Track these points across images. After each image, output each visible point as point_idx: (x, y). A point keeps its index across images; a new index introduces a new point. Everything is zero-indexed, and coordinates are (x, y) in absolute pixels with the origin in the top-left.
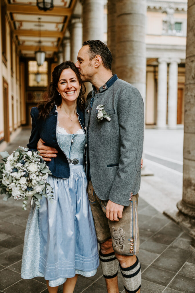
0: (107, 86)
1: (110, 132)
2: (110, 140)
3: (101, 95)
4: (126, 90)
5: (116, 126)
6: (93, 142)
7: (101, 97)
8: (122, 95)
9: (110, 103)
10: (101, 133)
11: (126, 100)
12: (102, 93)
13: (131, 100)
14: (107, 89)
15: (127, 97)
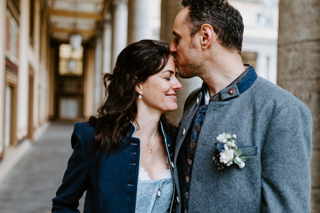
0: (237, 90)
1: (240, 191)
2: (238, 208)
3: (223, 106)
4: (287, 108)
5: (253, 181)
6: (198, 202)
7: (222, 109)
8: (279, 118)
9: (247, 130)
10: (219, 189)
11: (285, 131)
12: (226, 102)
13: (298, 132)
14: (237, 96)
15: (288, 125)
